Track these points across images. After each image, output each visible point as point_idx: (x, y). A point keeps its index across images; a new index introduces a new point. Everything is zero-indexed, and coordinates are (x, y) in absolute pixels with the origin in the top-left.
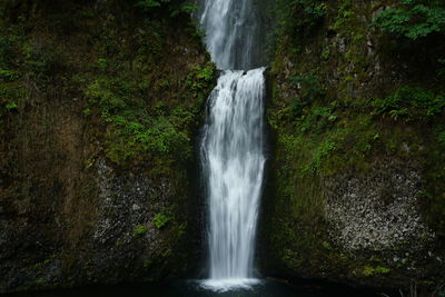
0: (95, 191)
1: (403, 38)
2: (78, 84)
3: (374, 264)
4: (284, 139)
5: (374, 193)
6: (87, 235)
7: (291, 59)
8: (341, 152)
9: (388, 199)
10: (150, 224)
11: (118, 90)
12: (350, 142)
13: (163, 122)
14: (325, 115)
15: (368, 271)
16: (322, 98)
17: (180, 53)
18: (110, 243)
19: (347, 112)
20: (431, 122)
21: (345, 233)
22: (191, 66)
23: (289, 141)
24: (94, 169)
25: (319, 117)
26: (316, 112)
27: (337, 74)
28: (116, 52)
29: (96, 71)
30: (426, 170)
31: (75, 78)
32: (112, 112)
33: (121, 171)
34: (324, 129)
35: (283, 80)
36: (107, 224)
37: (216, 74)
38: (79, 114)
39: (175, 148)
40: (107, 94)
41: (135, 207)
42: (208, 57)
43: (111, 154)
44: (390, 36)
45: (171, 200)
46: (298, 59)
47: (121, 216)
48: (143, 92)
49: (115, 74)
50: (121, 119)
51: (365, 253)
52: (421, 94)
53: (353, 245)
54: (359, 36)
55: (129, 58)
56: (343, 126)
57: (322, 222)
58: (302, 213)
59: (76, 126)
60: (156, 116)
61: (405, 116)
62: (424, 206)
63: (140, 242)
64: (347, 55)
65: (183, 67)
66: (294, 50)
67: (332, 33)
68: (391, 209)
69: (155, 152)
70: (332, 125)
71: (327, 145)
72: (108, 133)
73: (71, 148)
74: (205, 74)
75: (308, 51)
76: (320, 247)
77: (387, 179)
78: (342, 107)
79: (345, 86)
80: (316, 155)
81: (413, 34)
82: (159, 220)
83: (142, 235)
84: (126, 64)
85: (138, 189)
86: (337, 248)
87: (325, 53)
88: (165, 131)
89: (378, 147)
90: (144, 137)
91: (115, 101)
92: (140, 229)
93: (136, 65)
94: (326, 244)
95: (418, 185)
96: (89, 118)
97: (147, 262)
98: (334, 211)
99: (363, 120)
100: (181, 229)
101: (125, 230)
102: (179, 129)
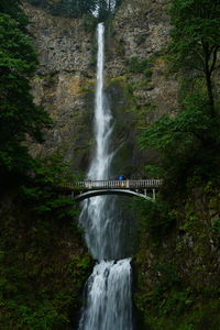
4: (149, 320)
7: (152, 251)
11: (11, 277)
13: (47, 305)
14: (182, 299)
16: (180, 285)
17: (64, 246)
19: (200, 297)
22: (72, 257)
23: (154, 322)
25: (177, 301)
26: (175, 296)
27: (189, 264)
28: (14, 245)
32: (5, 296)
34: (182, 311)
35: (146, 269)
37: (93, 262)
40: (3, 281)
42: (86, 249)
46: (157, 251)
48: (32, 279)
49: (10, 264)
50: (12, 303)
54: (203, 236)
55: (23, 250)
56: (197, 309)
64: (195, 250)
65: (66, 257)
66: (154, 245)
67: (182, 233)
70: (187, 309)
74: (83, 264)
75: (165, 246)
78: (195, 293)
79: (196, 275)
84: (20, 256)
87: (179, 247)
88: (49, 313)
90: (30, 319)
93: (28, 256)
99: (214, 304)
102: (60, 312)
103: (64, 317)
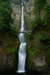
0: (4, 58)
1: (42, 40)
2: (3, 44)
3: (40, 69)
4: (28, 51)
5: (40, 59)
8: (36, 53)
9: (42, 60)
10: (11, 63)
12: (37, 52)
15: (40, 70)
16: (33, 47)
17: (16, 40)
18: (5, 65)
20: (46, 50)
21: (36, 64)
22: (17, 42)
24: (4, 55)
27: (35, 43)
29: (6, 42)
30: (46, 56)
32: (7, 47)
33: (7, 55)
34: (33, 50)
35: (28, 44)
36: (5, 63)
41: (9, 60)
43: (6, 53)
45: (14, 59)
46: (30, 42)
47: (7, 62)
48: (11, 45)
49: (8, 43)
50: (8, 48)
51: (39, 67)
52: (45, 46)
53: (37, 66)
54: (37, 39)
57: (33, 63)
58: (31, 61)
59: (2, 49)
60: (13, 48)
61: (43, 49)
64: (36, 41)
65: (16, 42)
67: (34, 39)
68: (42, 61)
69: (12, 53)
70: (34, 50)
71: (34, 52)
72: (6, 50)
73: (1, 52)
74: (19, 43)
76: (33, 66)
77: (41, 57)
78: (36, 48)
80: (32, 54)
81: (44, 39)
82: (12, 62)
83: (10, 64)
85: (9, 58)
88: (14, 50)
89: (40, 53)
90: (11, 51)
91: (8, 46)
92: (9, 63)
93: (11, 42)
94: (34, 66)
95: (45, 58)
96: (4, 48)
97: (10, 68)
98: (35, 61)
99: (38, 49)
100: (15, 63)
102: (15, 50)
103: (16, 51)
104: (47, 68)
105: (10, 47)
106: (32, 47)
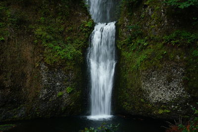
0: (40, 77)
1: (177, 8)
2: (32, 29)
3: (163, 109)
4: (124, 54)
5: (164, 78)
6: (37, 96)
7: (127, 18)
8: (149, 59)
9: (170, 80)
10: (64, 92)
11: (49, 32)
12: (154, 55)
13: (70, 46)
14: (142, 43)
15: (161, 112)
16: (141, 35)
17: (78, 15)
18: (47, 100)
19: (152, 42)
20: (189, 46)
21: (151, 95)
22: (83, 21)
23: (126, 54)
24: (39, 67)
25: (139, 44)
26: (138, 42)
27: (148, 24)
28: (49, 14)
29: (40, 23)
30: (186, 67)
31: (30, 26)
32: (47, 41)
33: (51, 68)
34: (142, 49)
35: (124, 27)
36: (45, 91)
37: (94, 25)
38: (33, 43)
39: (75, 58)
40: (45, 33)
41: (58, 84)
42: (90, 17)
43: (47, 60)
44: (171, 7)
45: (74, 81)
46: (130, 18)
47: (52, 88)
48: (61, 33)
49: (48, 25)
50: (51, 45)
51: (160, 104)
52: (185, 34)
53: (154, 100)
54: (158, 7)
55: (54, 17)
56: (150, 48)
57: (141, 90)
58: (132, 86)
59: (31, 48)
60: (67, 43)
61: (178, 43)
62: (185, 83)
63: (60, 100)
64: (152, 16)
65: (79, 21)
66: (129, 14)
67: (146, 6)
68: (171, 85)
69: (67, 60)
70: (145, 48)
71: (143, 56)
72: (46, 51)
73: (29, 58)
74: (89, 25)
75: (135, 14)
76: (140, 101)
77: (170, 71)
78: (150, 39)
79: (151, 30)
80: (138, 61)
81: (182, 7)
82: (69, 89)
83: (61, 96)
84: (53, 20)
85: (59, 76)
86: (147, 102)
87: (143, 15)
88: (71, 50)
89: (166, 57)
90: (62, 53)
91: (48, 37)
92: (60, 94)
93: (58, 20)
94: (142, 100)
95: (183, 74)
96: (37, 44)
97: (63, 108)
98: (146, 86)
99: (159, 45)
100: (78, 94)
101: (53, 94)
102: (77, 49)
103: (80, 52)
104: (188, 107)
105: (56, 39)
106: (135, 38)
